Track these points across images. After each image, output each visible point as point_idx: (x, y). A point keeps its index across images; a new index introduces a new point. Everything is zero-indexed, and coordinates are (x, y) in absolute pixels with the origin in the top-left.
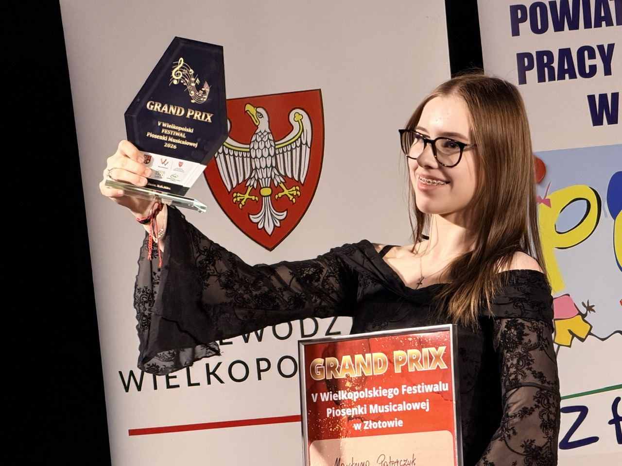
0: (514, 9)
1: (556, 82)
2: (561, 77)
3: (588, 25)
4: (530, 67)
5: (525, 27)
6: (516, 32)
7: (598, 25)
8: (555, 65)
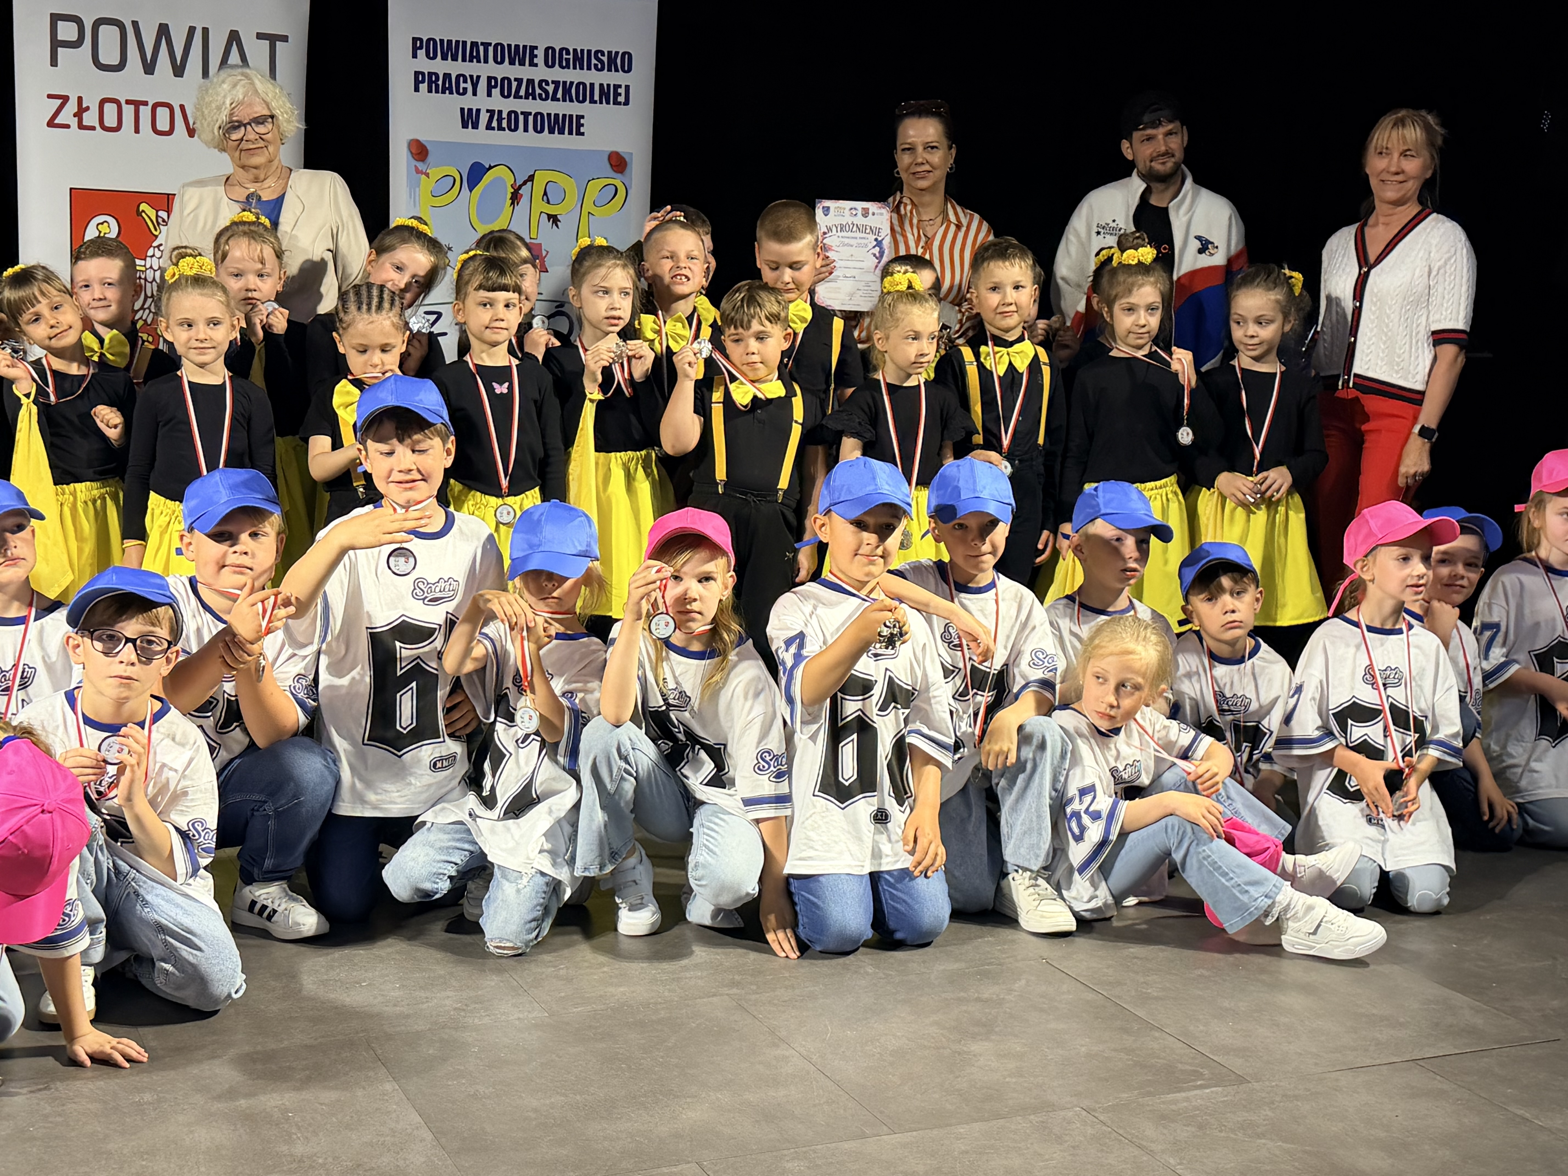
0: (415, 40)
1: (440, 94)
2: (443, 92)
3: (464, 60)
4: (423, 82)
5: (421, 53)
6: (415, 56)
7: (471, 61)
8: (440, 83)
